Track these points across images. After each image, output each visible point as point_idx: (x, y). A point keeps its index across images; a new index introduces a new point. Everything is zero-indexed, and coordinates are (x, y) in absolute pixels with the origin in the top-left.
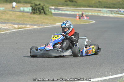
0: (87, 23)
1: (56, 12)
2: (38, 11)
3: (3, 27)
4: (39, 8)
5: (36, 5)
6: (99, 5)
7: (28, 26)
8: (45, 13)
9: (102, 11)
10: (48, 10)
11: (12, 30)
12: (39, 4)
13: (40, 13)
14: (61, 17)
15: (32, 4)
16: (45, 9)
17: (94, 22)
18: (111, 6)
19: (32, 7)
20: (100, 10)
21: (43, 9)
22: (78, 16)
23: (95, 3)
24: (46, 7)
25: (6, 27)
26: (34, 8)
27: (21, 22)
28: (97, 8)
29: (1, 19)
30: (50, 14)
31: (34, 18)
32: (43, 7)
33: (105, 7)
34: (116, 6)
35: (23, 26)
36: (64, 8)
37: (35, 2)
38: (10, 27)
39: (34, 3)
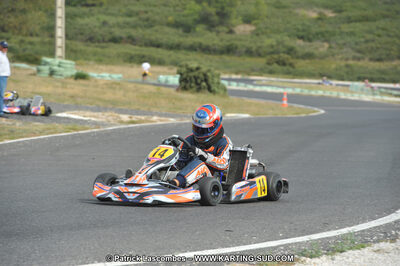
0: (303, 115)
1: (242, 87)
2: (193, 85)
3: (93, 119)
4: (196, 78)
5: (191, 70)
6: (347, 73)
7: (155, 118)
8: (209, 89)
9: (350, 89)
10: (219, 83)
11: (112, 125)
12: (198, 69)
13: (199, 89)
14: (247, 100)
15: (181, 66)
16: (210, 81)
17: (322, 112)
18: (374, 76)
19: (181, 74)
20: (348, 86)
21: (206, 80)
22: (285, 97)
23: (337, 70)
24: (213, 76)
25: (100, 120)
26: (185, 76)
27: (142, 109)
28: (343, 80)
29: (100, 100)
30: (222, 92)
31: (181, 100)
32: (205, 75)
33: (360, 79)
34: (387, 77)
35: (143, 118)
36: (264, 78)
37: (188, 63)
38: (110, 118)
39: (187, 65)
